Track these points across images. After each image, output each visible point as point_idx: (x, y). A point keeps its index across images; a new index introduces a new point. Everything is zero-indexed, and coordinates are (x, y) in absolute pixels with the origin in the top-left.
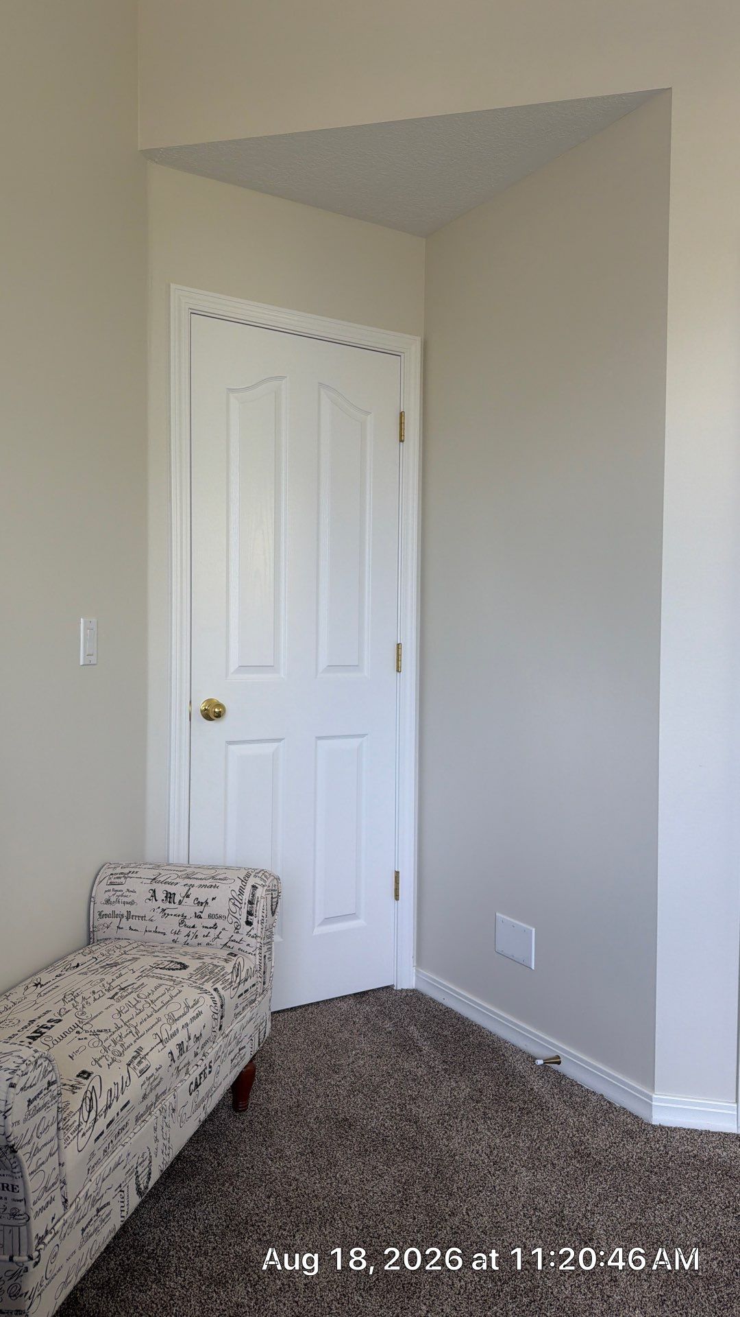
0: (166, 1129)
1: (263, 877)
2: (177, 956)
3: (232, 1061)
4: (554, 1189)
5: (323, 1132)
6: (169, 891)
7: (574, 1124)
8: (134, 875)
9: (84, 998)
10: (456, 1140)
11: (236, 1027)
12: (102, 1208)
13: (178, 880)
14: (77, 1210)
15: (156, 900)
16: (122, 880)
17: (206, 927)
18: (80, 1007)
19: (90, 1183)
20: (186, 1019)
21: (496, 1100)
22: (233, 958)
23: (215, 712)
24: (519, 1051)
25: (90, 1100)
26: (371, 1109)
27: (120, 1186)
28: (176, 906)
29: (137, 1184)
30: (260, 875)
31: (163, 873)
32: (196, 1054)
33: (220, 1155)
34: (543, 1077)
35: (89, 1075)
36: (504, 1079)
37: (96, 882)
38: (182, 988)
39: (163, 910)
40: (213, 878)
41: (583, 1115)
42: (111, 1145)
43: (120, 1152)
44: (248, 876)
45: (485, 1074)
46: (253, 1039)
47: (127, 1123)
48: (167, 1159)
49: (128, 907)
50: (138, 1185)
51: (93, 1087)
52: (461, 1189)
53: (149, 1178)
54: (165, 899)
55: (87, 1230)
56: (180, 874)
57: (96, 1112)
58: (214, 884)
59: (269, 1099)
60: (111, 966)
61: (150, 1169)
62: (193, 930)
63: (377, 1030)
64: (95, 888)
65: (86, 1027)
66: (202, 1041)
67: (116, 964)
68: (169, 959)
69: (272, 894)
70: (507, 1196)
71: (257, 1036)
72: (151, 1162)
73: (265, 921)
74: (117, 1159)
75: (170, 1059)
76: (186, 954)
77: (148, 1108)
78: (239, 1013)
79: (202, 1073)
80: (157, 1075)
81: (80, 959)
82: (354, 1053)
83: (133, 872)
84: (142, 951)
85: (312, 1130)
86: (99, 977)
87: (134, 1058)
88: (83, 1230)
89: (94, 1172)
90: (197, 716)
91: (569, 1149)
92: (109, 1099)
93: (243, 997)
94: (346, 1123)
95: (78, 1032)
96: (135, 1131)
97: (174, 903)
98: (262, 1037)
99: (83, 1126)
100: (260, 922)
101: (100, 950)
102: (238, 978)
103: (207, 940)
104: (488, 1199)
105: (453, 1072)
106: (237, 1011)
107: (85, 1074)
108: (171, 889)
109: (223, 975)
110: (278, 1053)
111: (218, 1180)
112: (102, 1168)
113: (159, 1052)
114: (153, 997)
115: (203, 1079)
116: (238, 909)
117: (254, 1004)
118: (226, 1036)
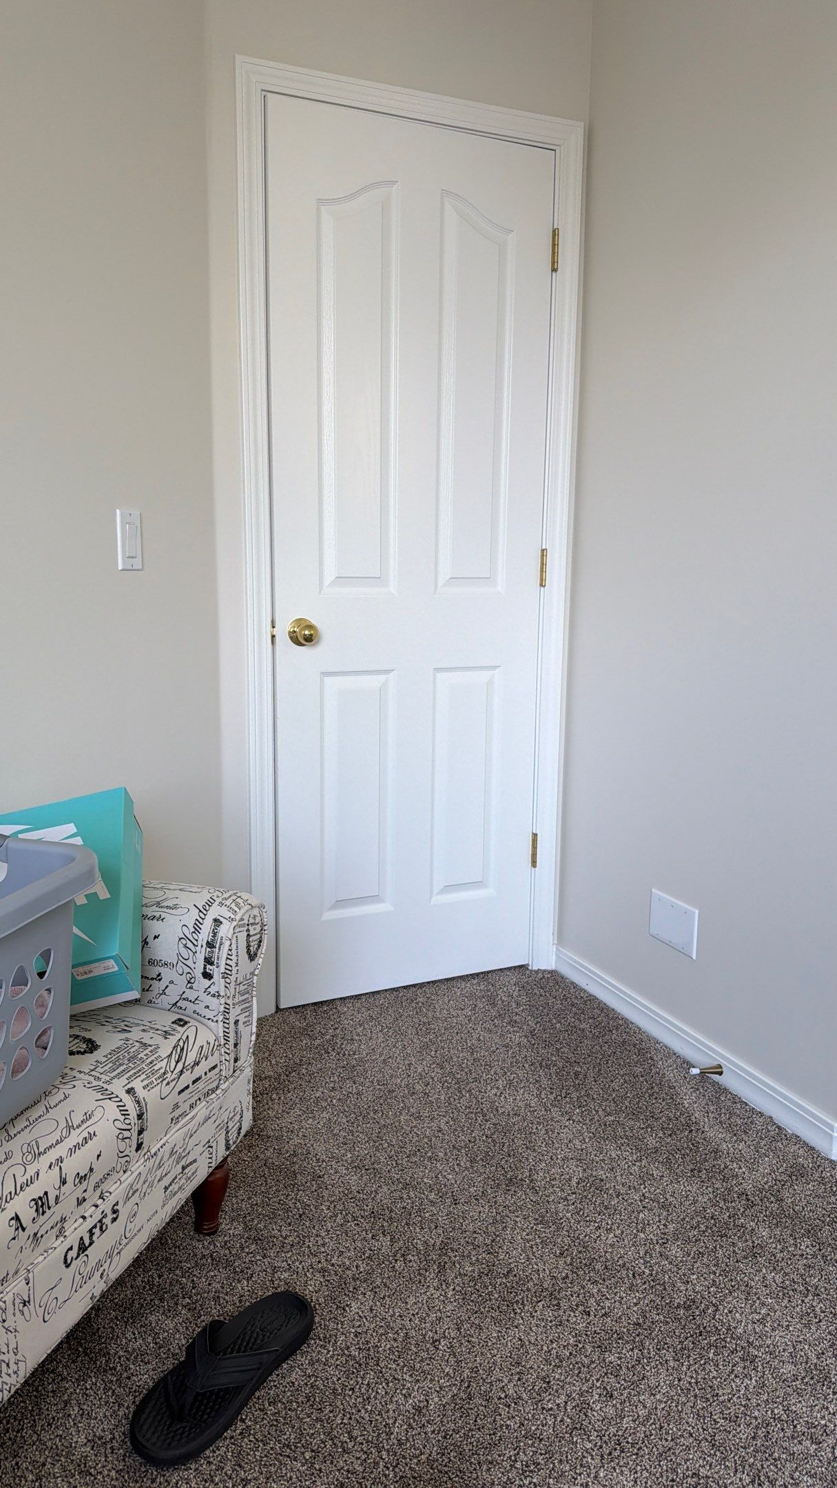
1: (233, 904)
3: (166, 1189)
11: (175, 1136)
17: (147, 978)
20: (63, 1149)
30: (228, 903)
32: (81, 1202)
44: (210, 903)
46: (214, 1145)
58: (157, 914)
66: (94, 1179)
69: (247, 932)
71: (222, 1138)
73: (234, 971)
75: (13, 1229)
76: (106, 1022)
78: (184, 1114)
79: (95, 1227)
90: (284, 640)
93: (186, 1091)
98: (233, 1135)
100: (224, 975)
102: (180, 1066)
106: (178, 1113)
109: (151, 1063)
115: (95, 1238)
116: (191, 954)
117: (214, 1095)
118: (152, 1157)
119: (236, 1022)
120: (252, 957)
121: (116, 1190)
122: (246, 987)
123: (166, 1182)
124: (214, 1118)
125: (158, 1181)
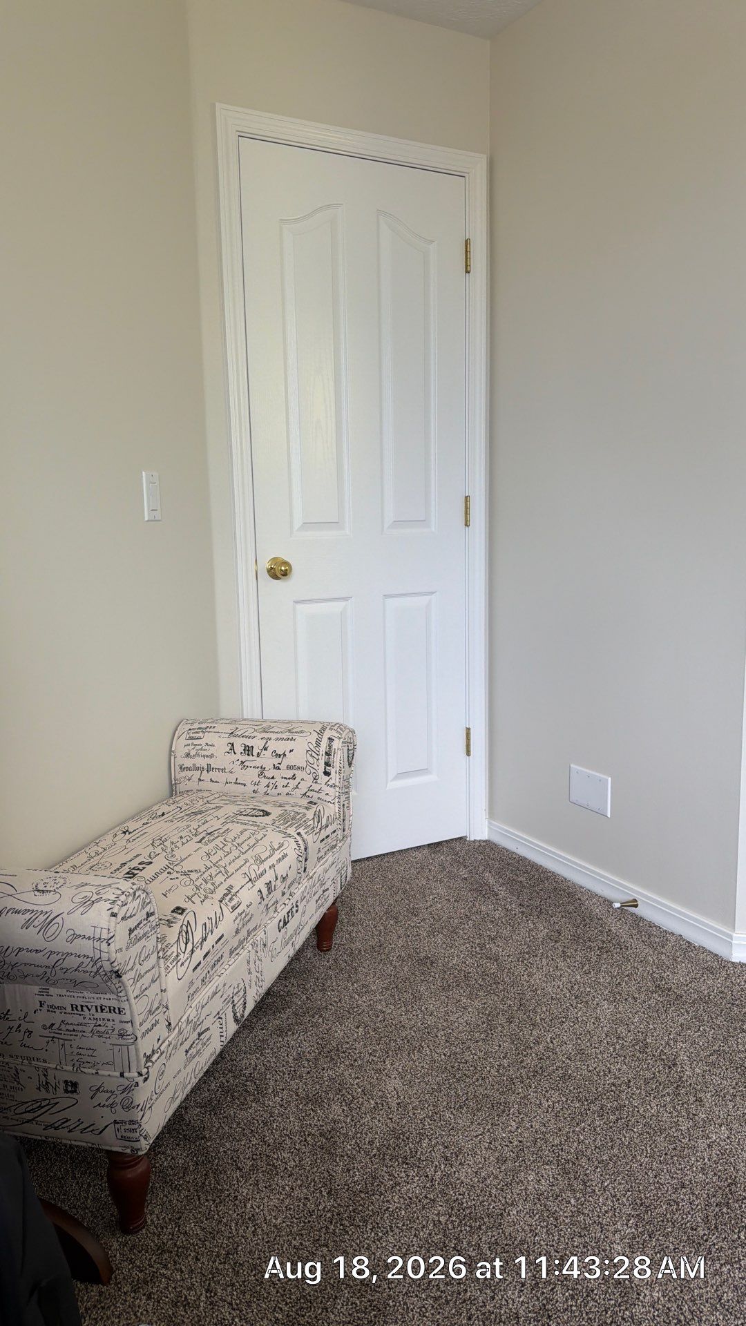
0: (257, 962)
1: (339, 729)
2: (259, 804)
3: (317, 901)
4: (636, 1020)
5: (406, 969)
6: (247, 744)
7: (654, 961)
8: (211, 730)
9: (172, 843)
10: (536, 976)
11: (319, 870)
12: (203, 1033)
13: (255, 734)
14: (180, 1033)
15: (235, 753)
16: (201, 735)
17: (286, 778)
18: (169, 850)
19: (191, 1009)
20: (273, 860)
21: (575, 940)
22: (314, 806)
23: (281, 570)
24: (593, 895)
25: (186, 933)
26: (451, 948)
27: (218, 1013)
28: (254, 758)
29: (233, 1012)
30: (335, 728)
31: (240, 727)
32: (283, 894)
33: (307, 990)
34: (620, 919)
35: (184, 910)
36: (581, 921)
37: (176, 738)
38: (266, 833)
39: (243, 762)
40: (289, 731)
41: (662, 953)
42: (208, 975)
43: (216, 982)
44: (324, 729)
45: (562, 917)
46: (336, 882)
47: (222, 956)
48: (260, 990)
49: (208, 760)
50: (235, 1014)
51: (188, 921)
52: (544, 1020)
53: (245, 1008)
54: (243, 752)
55: (190, 1052)
56: (256, 728)
57: (193, 944)
58: (290, 737)
59: (352, 940)
60: (196, 814)
61: (245, 999)
62: (273, 781)
63: (453, 877)
64: (174, 743)
65: (177, 868)
66: (289, 881)
67: (200, 812)
68: (250, 807)
69: (348, 746)
70: (590, 1026)
71: (339, 878)
72: (245, 993)
73: (342, 771)
74: (214, 988)
75: (259, 897)
76: (267, 803)
77: (241, 942)
78: (322, 858)
79: (289, 912)
80: (248, 911)
81: (164, 809)
82: (431, 897)
83: (211, 727)
84: (225, 800)
85: (395, 967)
86: (185, 823)
87: (226, 895)
88: (187, 1052)
89: (193, 1001)
90: (264, 575)
91: (650, 984)
92: (204, 932)
93: (324, 842)
94: (427, 962)
95: (169, 873)
96: (230, 963)
97: (253, 756)
98: (343, 880)
99: (181, 956)
100: (338, 773)
101: (183, 801)
102: (319, 824)
103: (287, 790)
104: (571, 1029)
105: (530, 915)
106: (320, 855)
107: (179, 910)
108: (249, 743)
109: (305, 821)
110: (358, 899)
111: (308, 1013)
112: (201, 996)
113: (249, 890)
114: (239, 841)
115: (290, 917)
116: (315, 760)
117: (335, 850)
118: (311, 878)
119: (344, 805)
120: (350, 765)
121: (298, 892)
122: (347, 784)
123: (317, 897)
124: (335, 864)
125: (314, 895)
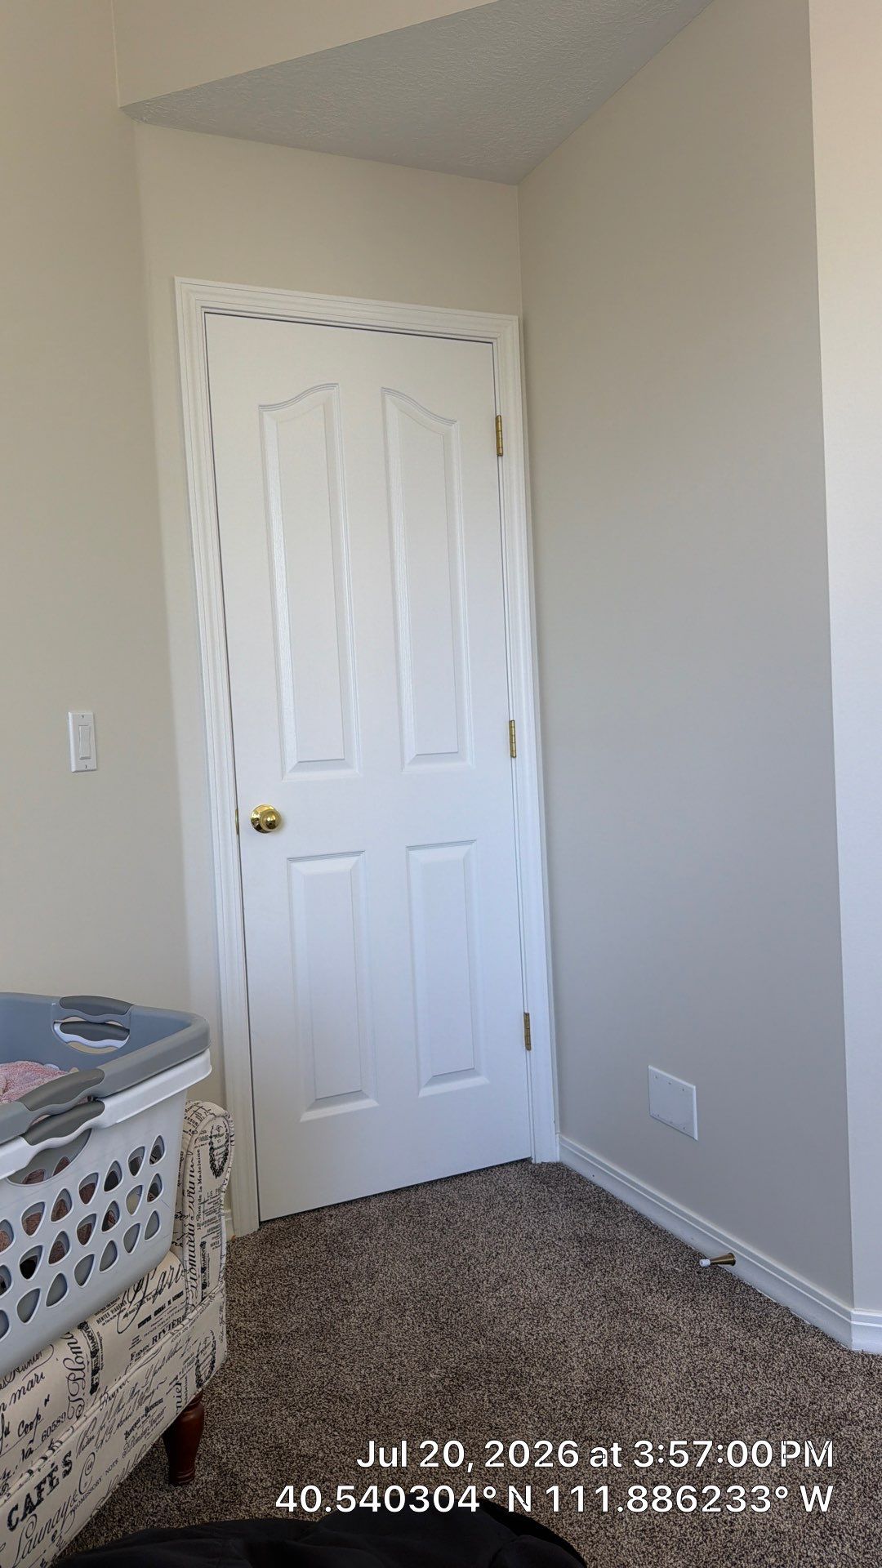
3: (127, 1434)
11: (136, 1373)
66: (42, 1427)
69: (211, 1143)
71: (193, 1371)
73: (197, 1187)
78: (146, 1349)
79: (44, 1481)
90: (248, 828)
98: (205, 1370)
106: (137, 1348)
118: (110, 1399)
119: (203, 1245)
120: (217, 1172)
121: (68, 1439)
123: (127, 1426)
124: (182, 1351)
125: (118, 1427)
